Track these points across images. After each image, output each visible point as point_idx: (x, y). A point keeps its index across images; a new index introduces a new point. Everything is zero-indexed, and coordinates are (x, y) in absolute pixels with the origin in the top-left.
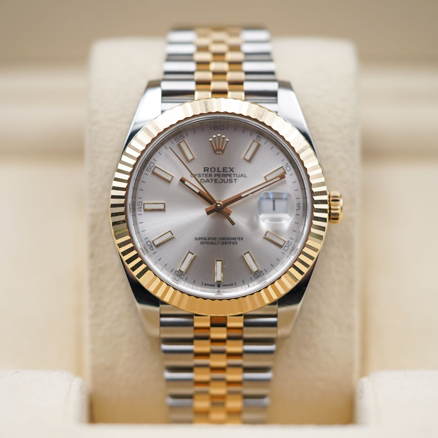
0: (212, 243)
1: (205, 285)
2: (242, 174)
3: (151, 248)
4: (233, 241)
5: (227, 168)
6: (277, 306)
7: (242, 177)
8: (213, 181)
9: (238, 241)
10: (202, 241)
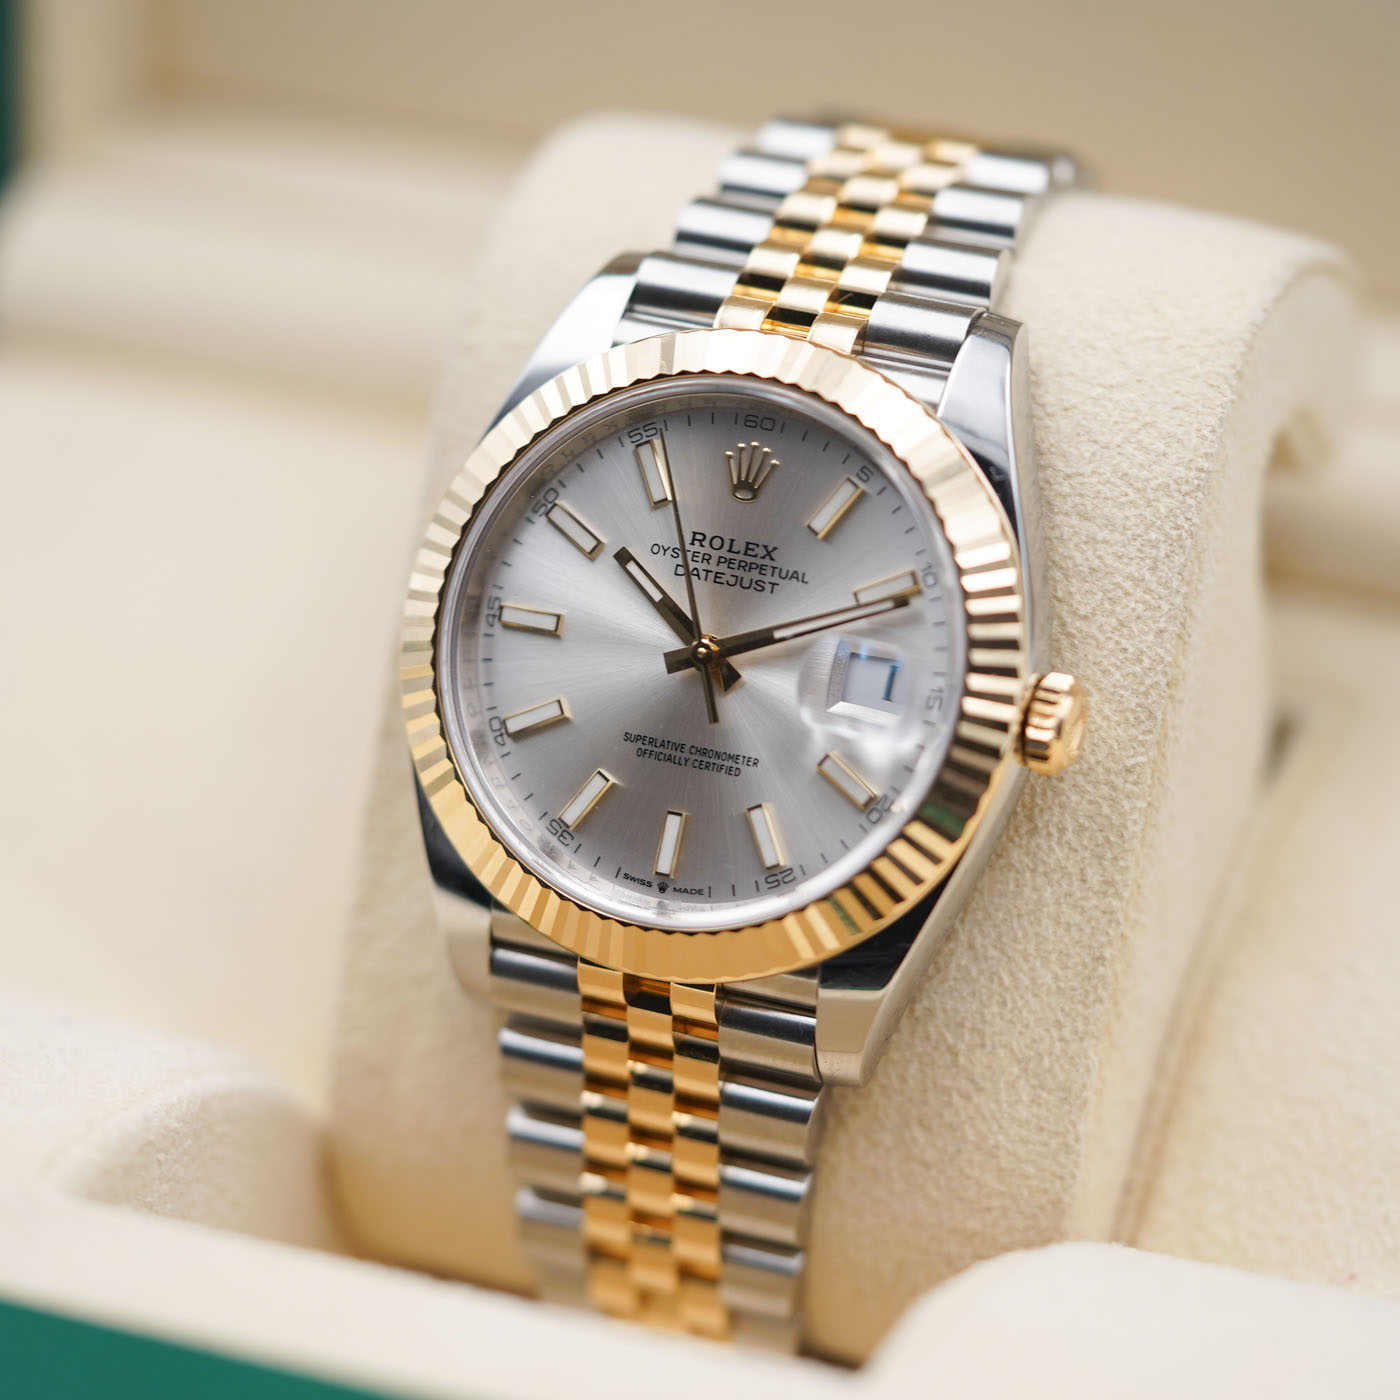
0: (669, 759)
2: (796, 572)
3: (499, 739)
4: (729, 763)
5: (758, 545)
6: (815, 982)
7: (794, 580)
8: (711, 576)
9: (743, 767)
10: (644, 747)
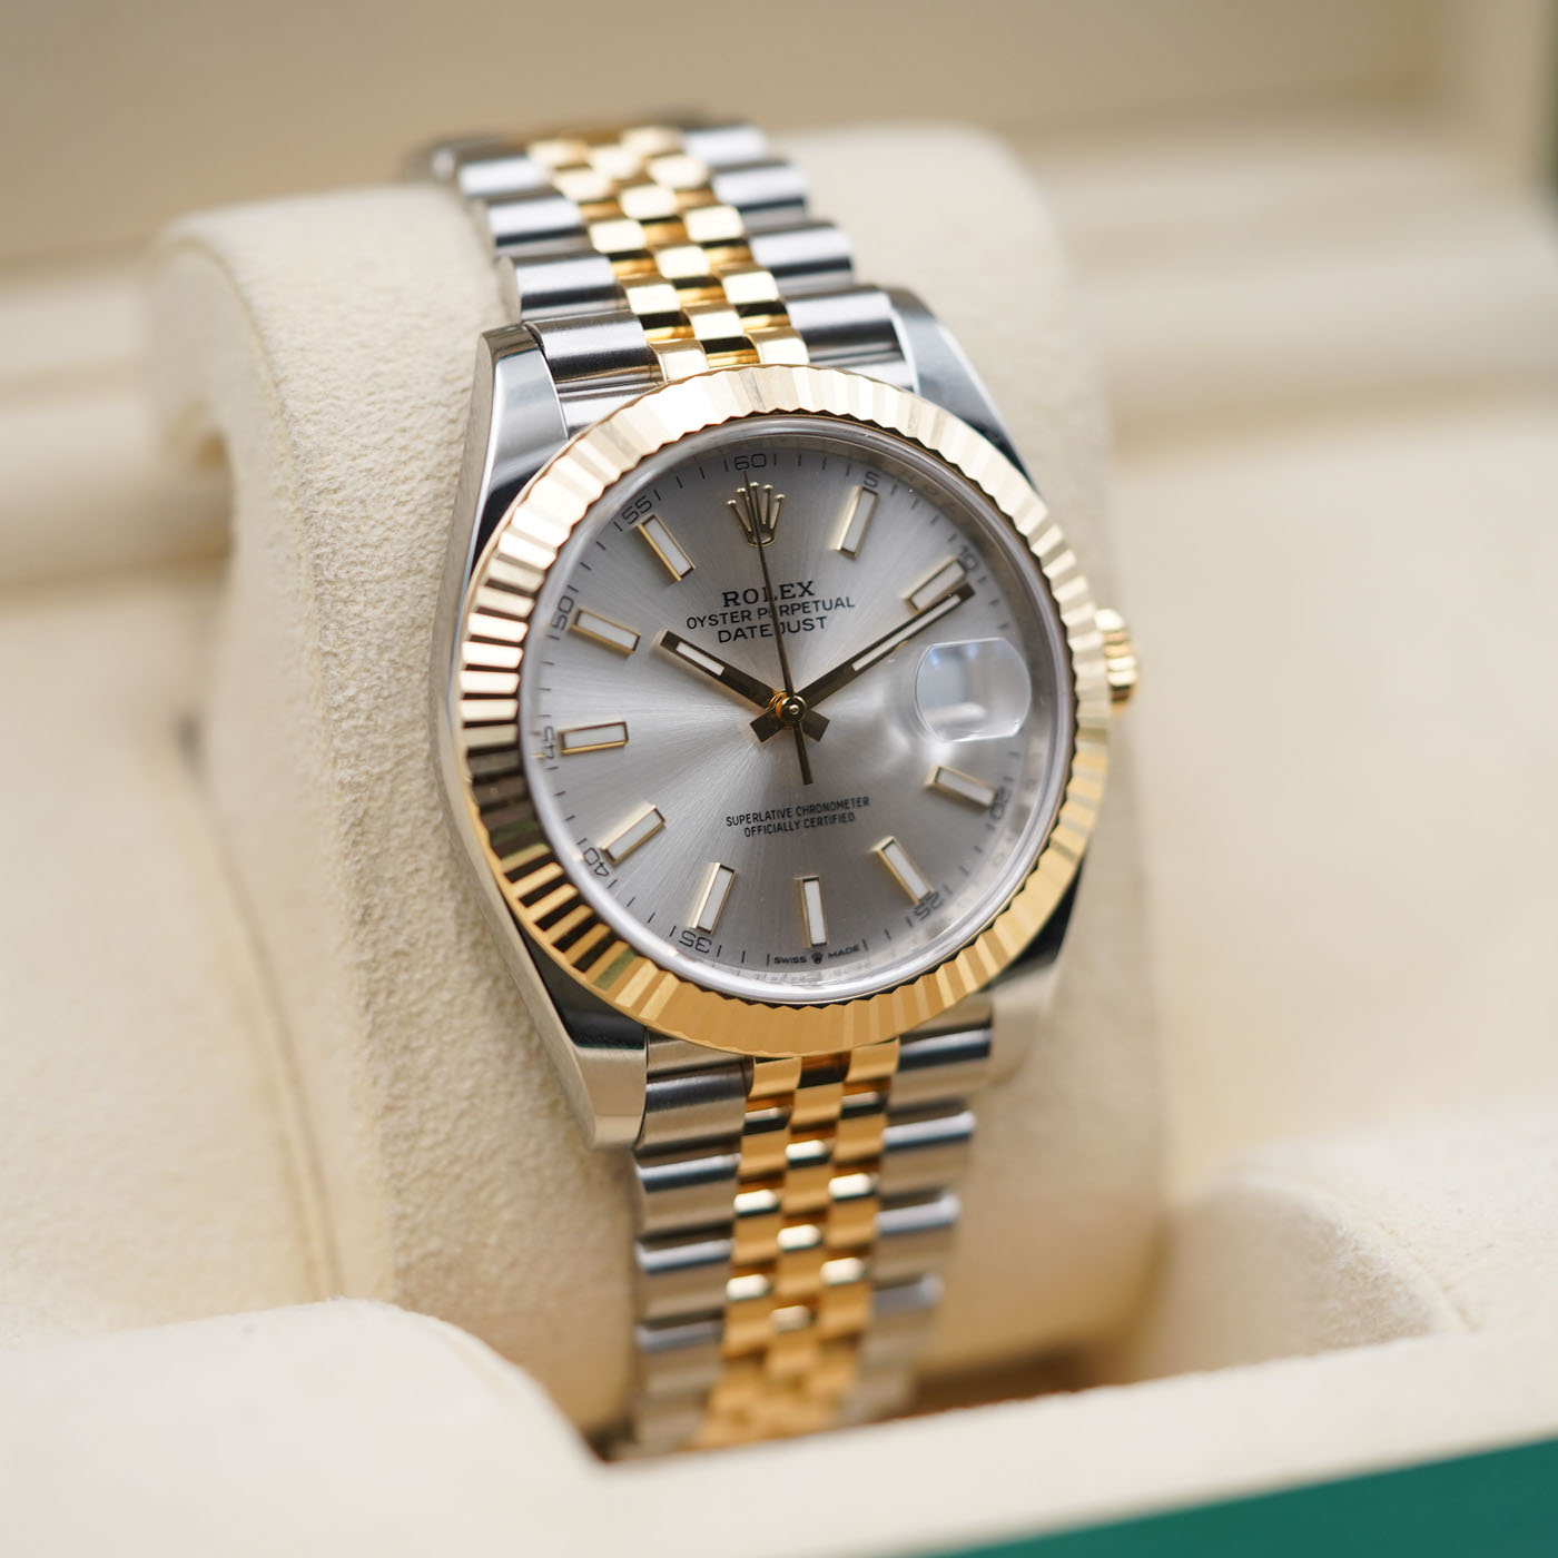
0: (780, 828)
1: (778, 961)
2: (839, 599)
3: (601, 871)
4: (841, 811)
5: (792, 586)
7: (840, 607)
8: (757, 632)
9: (856, 811)
10: (750, 826)
